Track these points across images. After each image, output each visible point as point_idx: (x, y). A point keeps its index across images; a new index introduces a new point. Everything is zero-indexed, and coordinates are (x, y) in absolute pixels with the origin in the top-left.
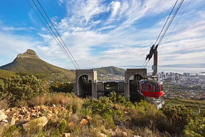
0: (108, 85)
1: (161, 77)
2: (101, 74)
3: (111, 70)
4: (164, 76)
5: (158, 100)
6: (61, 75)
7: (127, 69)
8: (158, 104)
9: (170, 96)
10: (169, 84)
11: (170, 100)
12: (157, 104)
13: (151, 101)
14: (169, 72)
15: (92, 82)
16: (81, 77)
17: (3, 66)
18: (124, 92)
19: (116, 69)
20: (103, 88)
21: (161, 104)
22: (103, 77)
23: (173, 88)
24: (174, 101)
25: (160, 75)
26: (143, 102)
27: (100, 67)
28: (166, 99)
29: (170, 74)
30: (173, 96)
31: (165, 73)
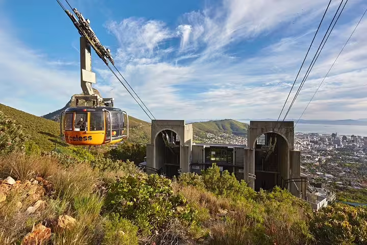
0: (213, 153)
1: (330, 144)
2: (208, 132)
3: (228, 126)
4: (338, 142)
5: (321, 191)
6: (137, 132)
7: (251, 122)
8: (320, 199)
9: (350, 185)
10: (349, 159)
11: (351, 192)
12: (318, 199)
13: (303, 191)
14: (349, 135)
15: (181, 144)
16: (160, 135)
17: (50, 114)
18: (243, 168)
19: (236, 125)
20: (204, 159)
21: (325, 199)
22: (212, 138)
23: (359, 169)
24: (359, 195)
25: (329, 140)
26: (281, 191)
27: (206, 121)
28: (342, 190)
29: (350, 137)
30: (357, 186)
31: (340, 135)
